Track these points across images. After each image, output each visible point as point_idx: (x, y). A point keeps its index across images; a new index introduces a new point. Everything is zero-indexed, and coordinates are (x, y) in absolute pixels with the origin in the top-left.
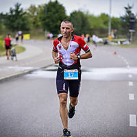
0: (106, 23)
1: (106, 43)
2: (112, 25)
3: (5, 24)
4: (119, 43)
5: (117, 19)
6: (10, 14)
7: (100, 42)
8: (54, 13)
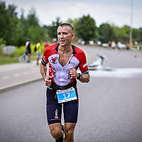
0: (128, 33)
1: (128, 48)
2: (133, 34)
3: (49, 33)
4: (138, 48)
5: (136, 29)
6: (52, 26)
7: (123, 48)
8: (87, 24)
